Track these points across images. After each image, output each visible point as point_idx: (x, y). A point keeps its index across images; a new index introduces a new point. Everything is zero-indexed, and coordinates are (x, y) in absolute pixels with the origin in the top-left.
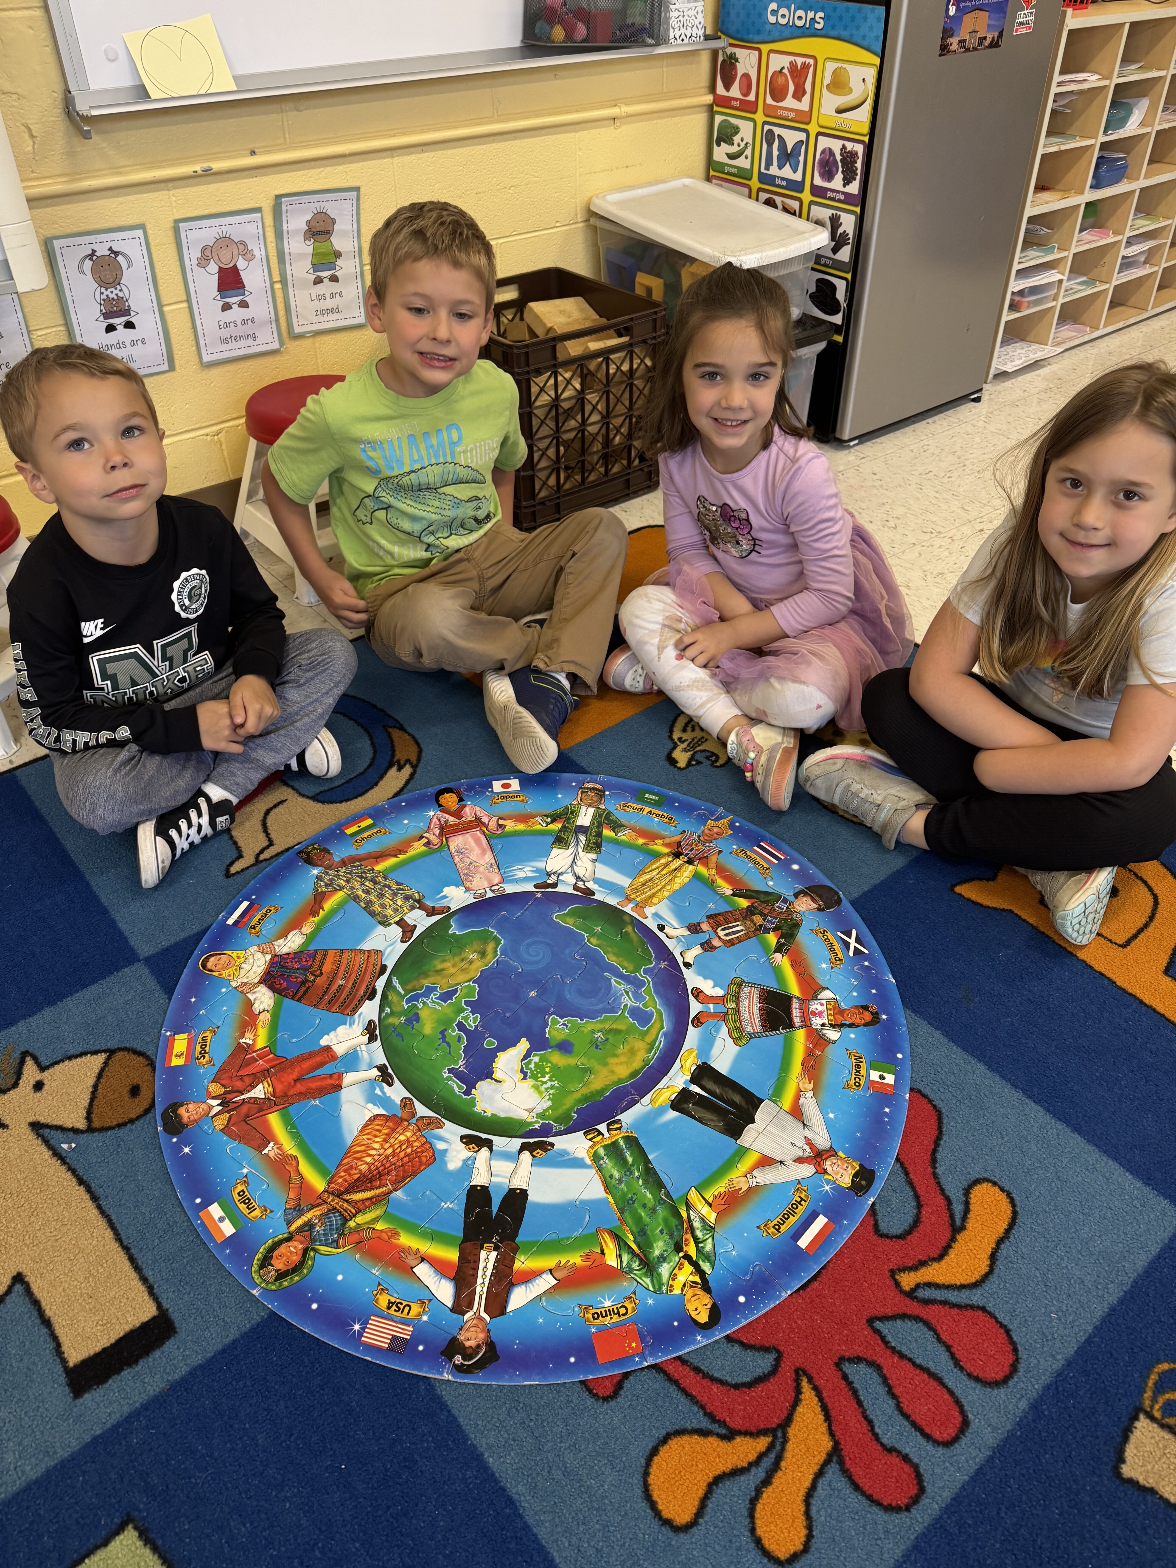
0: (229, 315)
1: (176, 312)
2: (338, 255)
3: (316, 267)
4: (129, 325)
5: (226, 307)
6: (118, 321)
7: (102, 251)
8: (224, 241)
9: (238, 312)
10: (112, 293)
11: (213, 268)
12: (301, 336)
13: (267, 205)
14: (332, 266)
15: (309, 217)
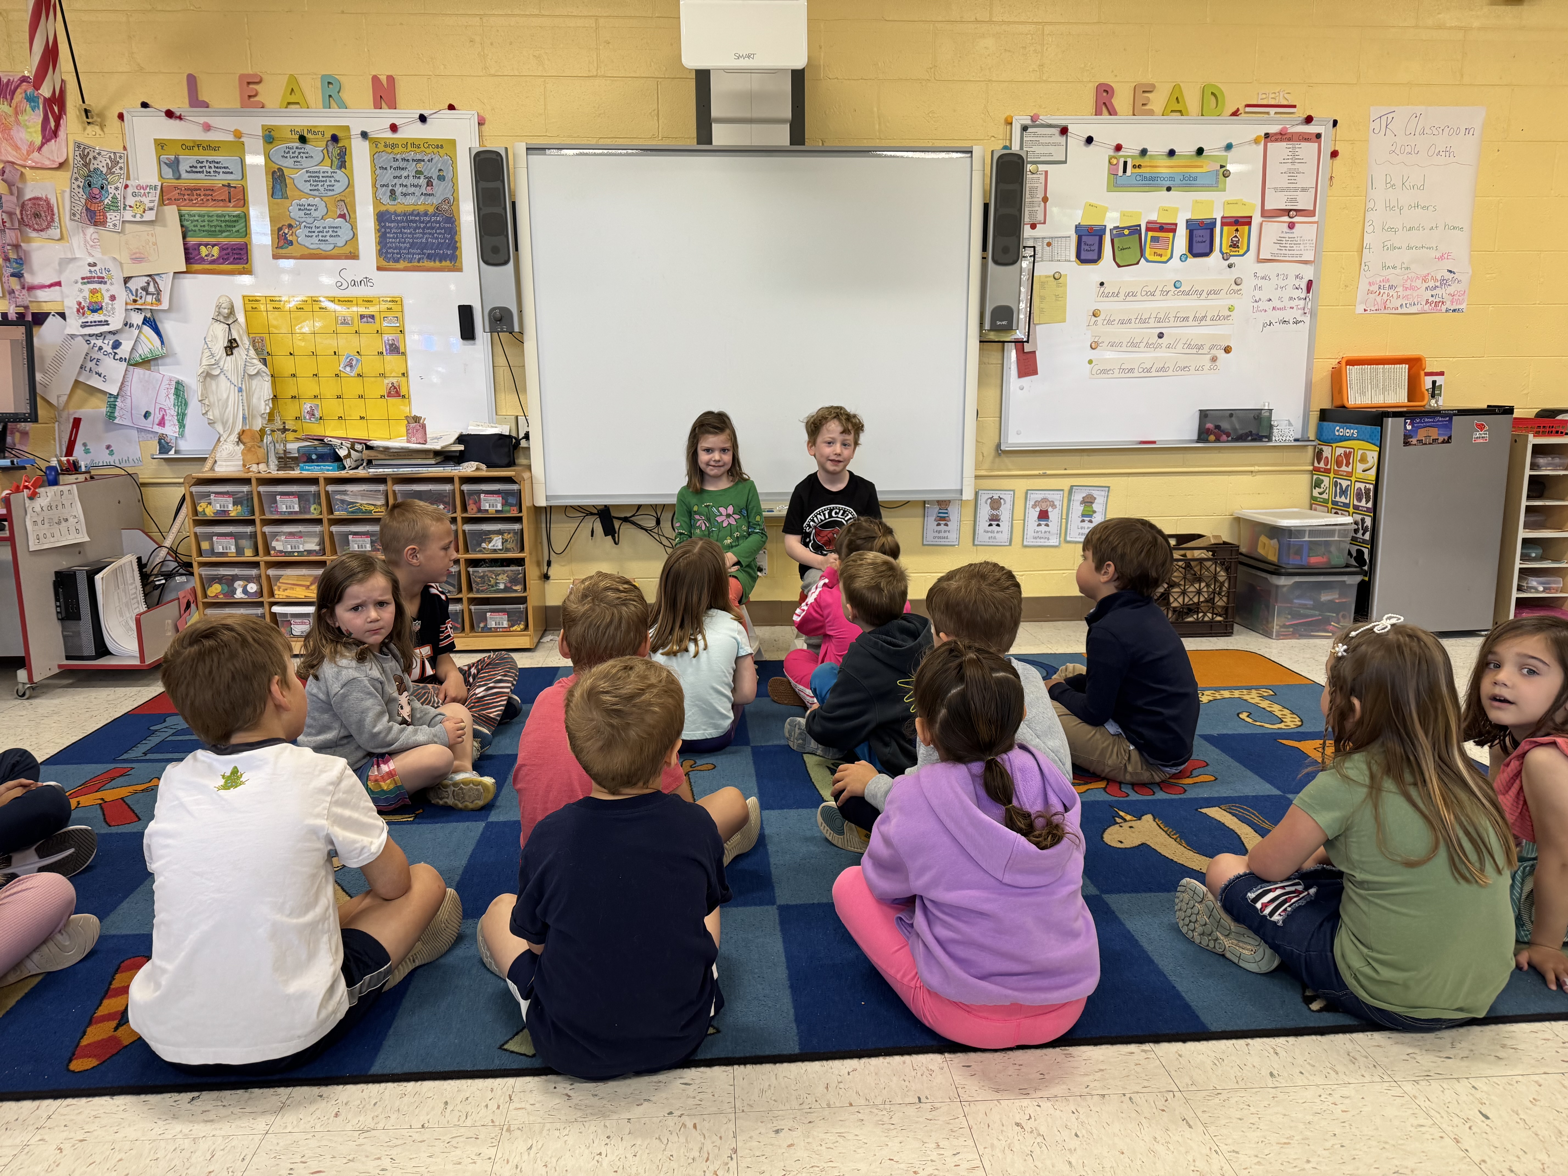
0: (1039, 528)
1: (1018, 524)
2: (1095, 512)
3: (1083, 515)
4: (998, 525)
5: (1039, 525)
6: (994, 523)
7: (996, 497)
8: (1045, 500)
9: (1043, 528)
10: (995, 512)
11: (1038, 509)
12: (1069, 542)
13: (1067, 489)
14: (1091, 516)
15: (1084, 495)
